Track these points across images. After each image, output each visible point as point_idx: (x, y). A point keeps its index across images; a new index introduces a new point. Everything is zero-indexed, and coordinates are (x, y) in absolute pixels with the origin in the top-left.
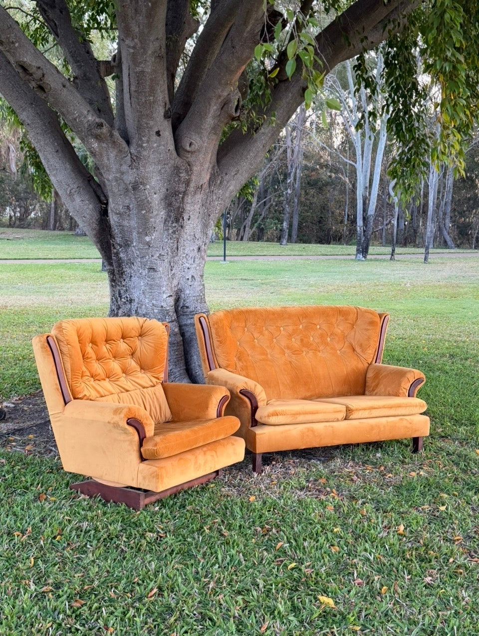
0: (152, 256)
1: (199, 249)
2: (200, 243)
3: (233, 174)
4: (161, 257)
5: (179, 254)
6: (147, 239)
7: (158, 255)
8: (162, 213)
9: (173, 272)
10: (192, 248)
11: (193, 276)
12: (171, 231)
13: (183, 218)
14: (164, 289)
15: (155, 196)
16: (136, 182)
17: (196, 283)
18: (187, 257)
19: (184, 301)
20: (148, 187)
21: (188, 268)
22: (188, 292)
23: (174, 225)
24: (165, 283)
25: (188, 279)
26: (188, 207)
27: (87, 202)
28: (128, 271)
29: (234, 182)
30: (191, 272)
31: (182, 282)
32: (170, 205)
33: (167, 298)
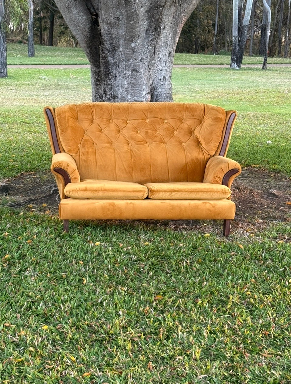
0: (135, 59)
1: (170, 53)
2: (170, 49)
4: (142, 60)
5: (155, 58)
6: (133, 45)
7: (140, 59)
8: (145, 24)
9: (150, 73)
10: (164, 53)
11: (164, 77)
12: (151, 39)
13: (160, 28)
14: (144, 87)
15: (142, 9)
17: (166, 83)
18: (161, 61)
19: (157, 97)
20: (137, 1)
21: (161, 70)
22: (160, 90)
23: (153, 34)
24: (145, 82)
25: (160, 79)
26: (164, 19)
27: (82, 13)
28: (114, 72)
30: (164, 73)
31: (155, 82)
33: (146, 94)
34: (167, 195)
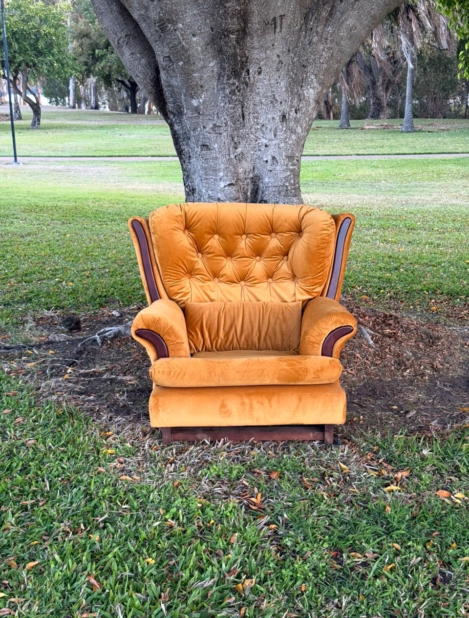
0: (204, 128)
1: (284, 117)
2: (285, 107)
4: (217, 129)
5: (248, 125)
6: (195, 103)
7: (211, 126)
8: (211, 64)
9: (239, 150)
10: (270, 116)
11: (274, 158)
12: (227, 91)
13: (248, 71)
14: (221, 174)
15: (194, 39)
16: (161, 20)
17: (278, 168)
18: (264, 129)
19: (263, 193)
20: (180, 25)
21: (266, 146)
22: (266, 180)
23: (231, 82)
24: (222, 166)
25: (267, 161)
26: (255, 55)
29: (356, 12)
30: (271, 152)
32: (220, 51)
33: (225, 187)
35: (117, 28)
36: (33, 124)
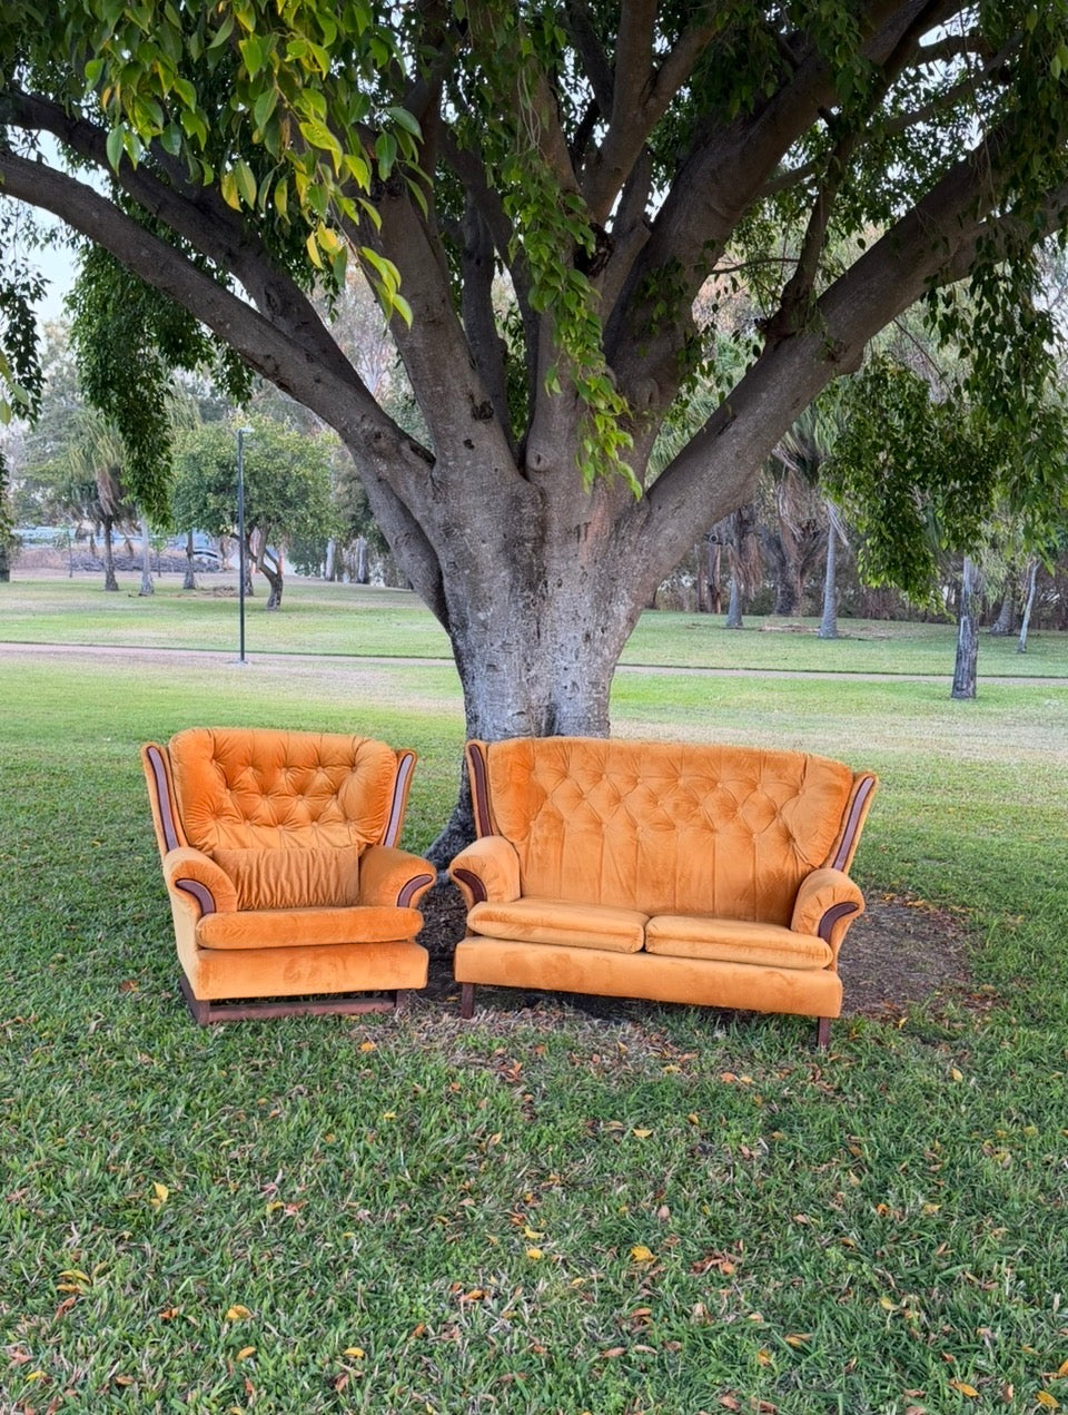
0: (491, 644)
1: (588, 636)
2: (590, 626)
3: (671, 507)
4: (506, 647)
5: (543, 644)
6: (481, 616)
7: (500, 643)
8: (503, 574)
9: (532, 673)
10: (571, 635)
11: (574, 684)
12: (521, 604)
13: (546, 583)
14: (509, 700)
15: (484, 546)
16: (446, 524)
17: (579, 695)
18: (563, 649)
19: (560, 724)
20: (468, 531)
21: (565, 669)
22: (565, 709)
23: (525, 594)
24: (511, 691)
25: (565, 687)
26: (555, 565)
29: (676, 521)
30: (571, 676)
31: (556, 692)
32: (514, 560)
33: (514, 715)
34: (685, 949)
35: (396, 526)
36: (271, 604)
